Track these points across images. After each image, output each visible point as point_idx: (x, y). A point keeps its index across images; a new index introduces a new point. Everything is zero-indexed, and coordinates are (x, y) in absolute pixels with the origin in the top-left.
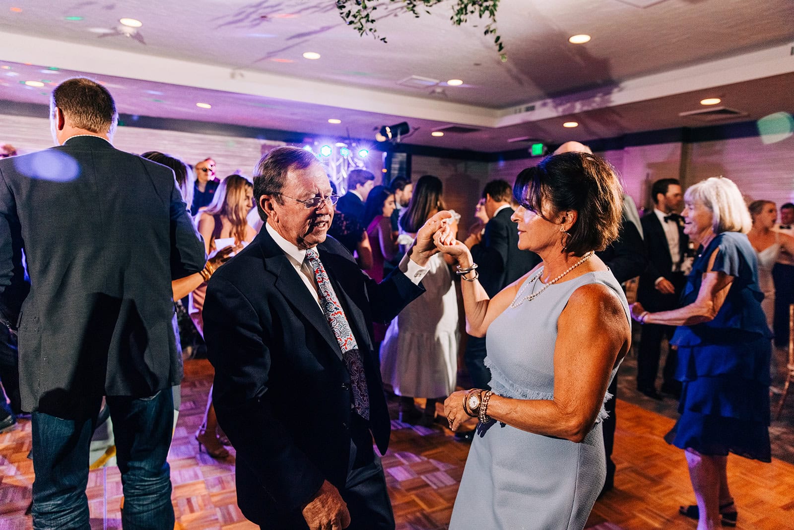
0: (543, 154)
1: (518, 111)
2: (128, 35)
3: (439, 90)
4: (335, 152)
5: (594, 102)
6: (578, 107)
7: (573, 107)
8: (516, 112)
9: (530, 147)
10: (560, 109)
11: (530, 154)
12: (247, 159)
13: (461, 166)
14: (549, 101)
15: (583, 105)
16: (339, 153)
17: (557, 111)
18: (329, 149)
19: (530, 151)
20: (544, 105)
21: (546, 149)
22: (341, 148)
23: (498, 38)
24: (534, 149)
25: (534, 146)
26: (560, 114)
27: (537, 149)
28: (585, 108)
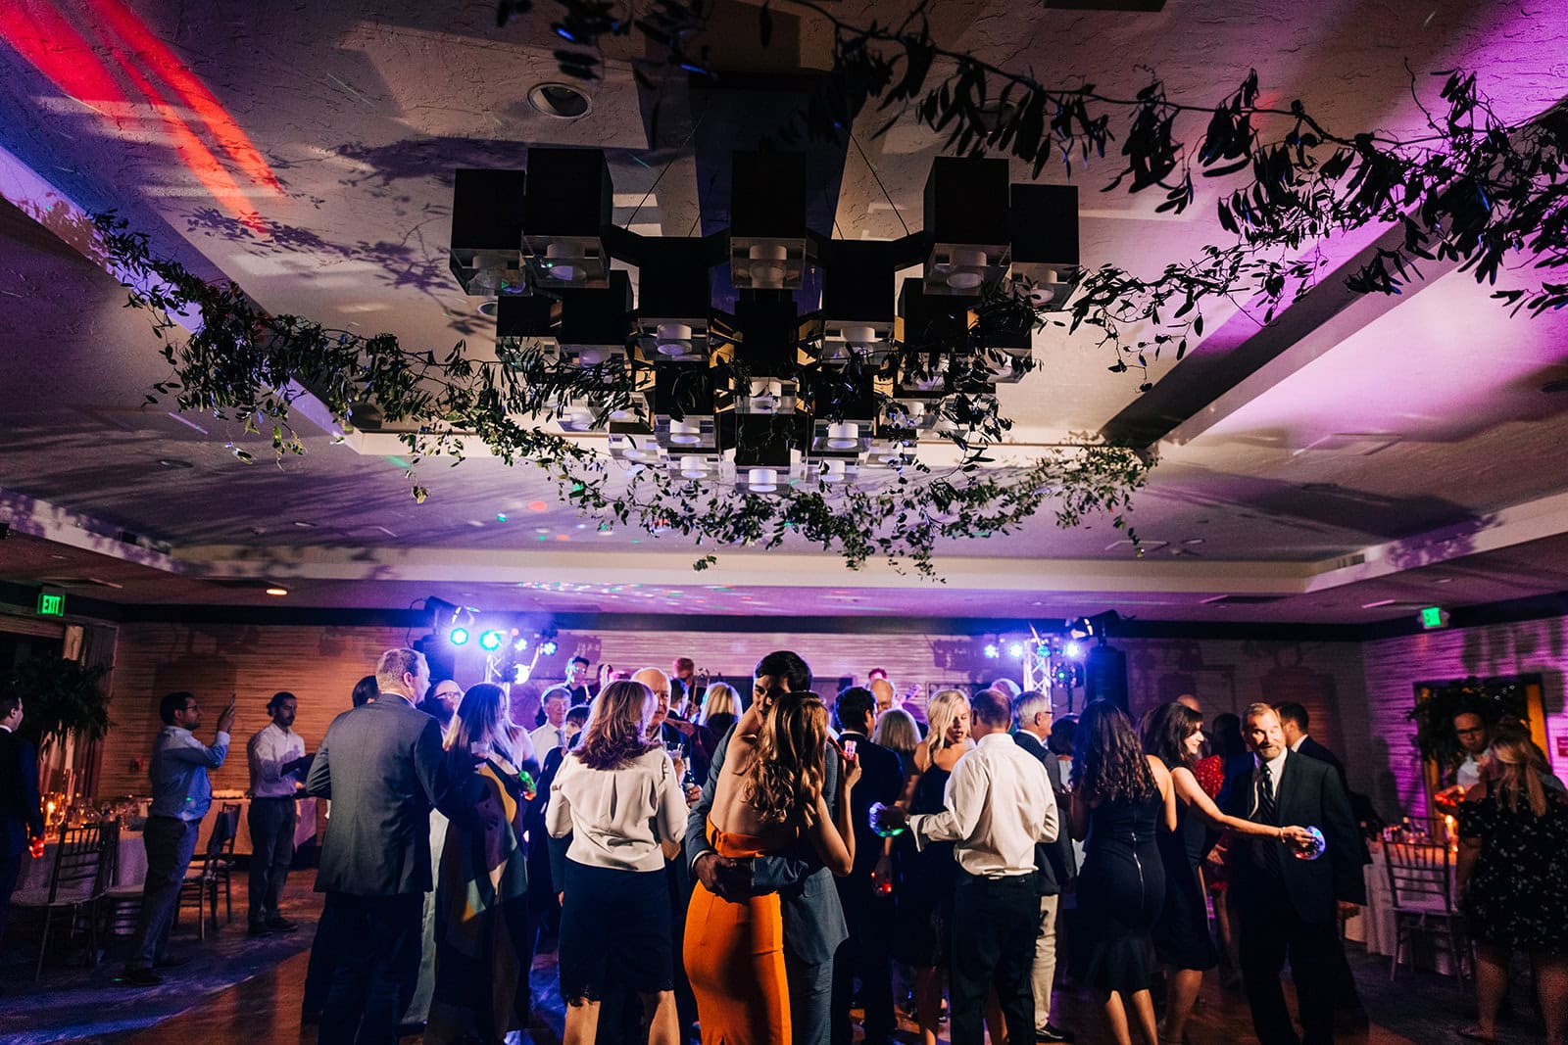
0: (1446, 625)
1: (1342, 563)
4: (1029, 648)
9: (1418, 614)
11: (1421, 625)
12: (917, 664)
13: (1287, 656)
15: (1431, 555)
16: (1035, 652)
18: (1022, 648)
19: (1419, 620)
21: (1447, 615)
23: (1131, 530)
24: (1426, 618)
25: (1425, 612)
26: (1401, 569)
27: (1432, 617)
28: (1435, 560)
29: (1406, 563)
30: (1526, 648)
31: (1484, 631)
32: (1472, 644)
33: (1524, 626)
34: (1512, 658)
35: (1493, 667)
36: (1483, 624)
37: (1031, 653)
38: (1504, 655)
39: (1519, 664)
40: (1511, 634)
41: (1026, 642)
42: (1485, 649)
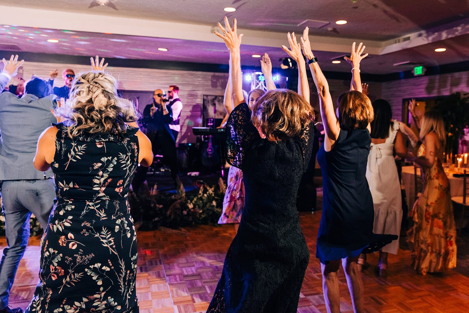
0: (424, 74)
1: (397, 41)
2: (103, 4)
3: (330, 29)
4: (255, 78)
5: (457, 31)
6: (444, 35)
7: (440, 36)
8: (396, 43)
9: (413, 69)
10: (430, 38)
11: (413, 74)
14: (423, 32)
15: (448, 34)
16: (258, 79)
17: (428, 40)
18: (251, 77)
19: (412, 72)
20: (420, 35)
22: (259, 75)
24: (416, 71)
25: (416, 68)
26: (430, 42)
27: (418, 70)
28: (450, 36)
29: (433, 39)
30: (456, 83)
31: (437, 77)
32: (431, 82)
33: (457, 75)
34: (449, 87)
35: (439, 92)
36: (437, 74)
37: (255, 80)
38: (445, 86)
39: (451, 90)
40: (449, 78)
41: (253, 74)
42: (437, 85)
